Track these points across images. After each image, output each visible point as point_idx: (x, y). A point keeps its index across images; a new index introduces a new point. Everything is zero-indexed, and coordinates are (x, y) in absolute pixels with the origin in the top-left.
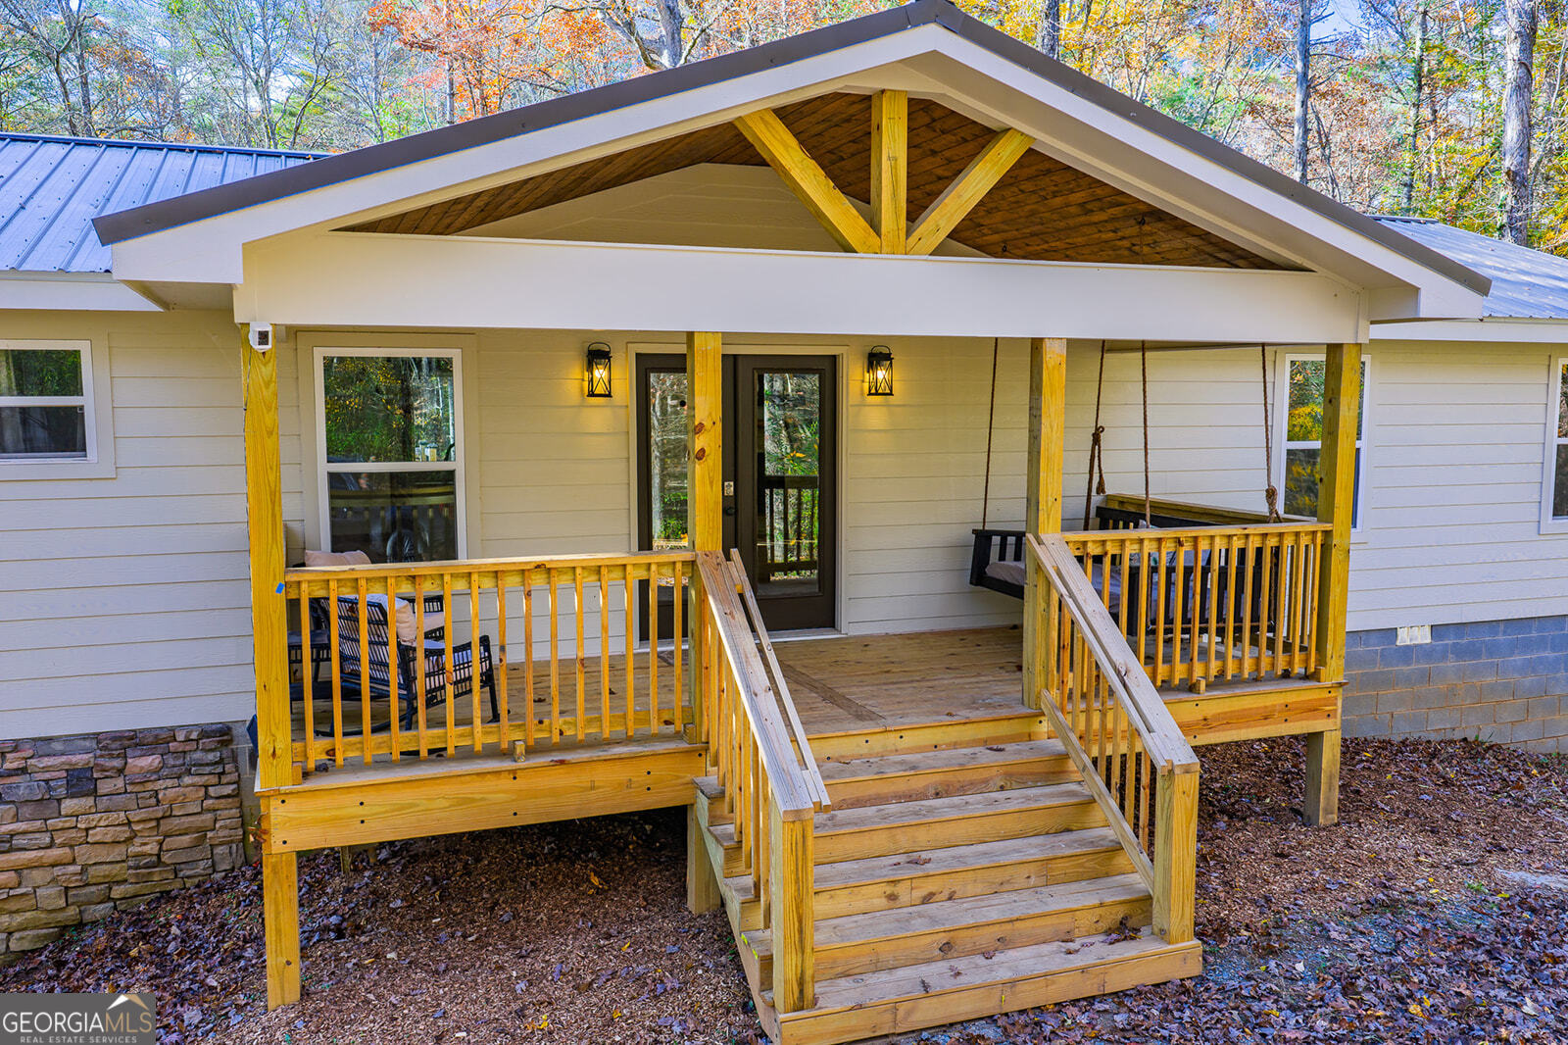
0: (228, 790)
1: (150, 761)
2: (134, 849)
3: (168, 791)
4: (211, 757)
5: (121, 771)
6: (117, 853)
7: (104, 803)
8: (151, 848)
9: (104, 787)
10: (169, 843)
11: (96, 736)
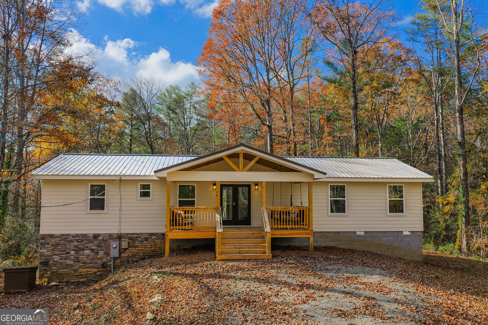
0: (164, 242)
1: (155, 237)
2: (152, 249)
3: (156, 241)
4: (162, 237)
5: (151, 238)
6: (150, 249)
7: (149, 242)
8: (154, 249)
9: (149, 240)
10: (156, 249)
11: (148, 233)
